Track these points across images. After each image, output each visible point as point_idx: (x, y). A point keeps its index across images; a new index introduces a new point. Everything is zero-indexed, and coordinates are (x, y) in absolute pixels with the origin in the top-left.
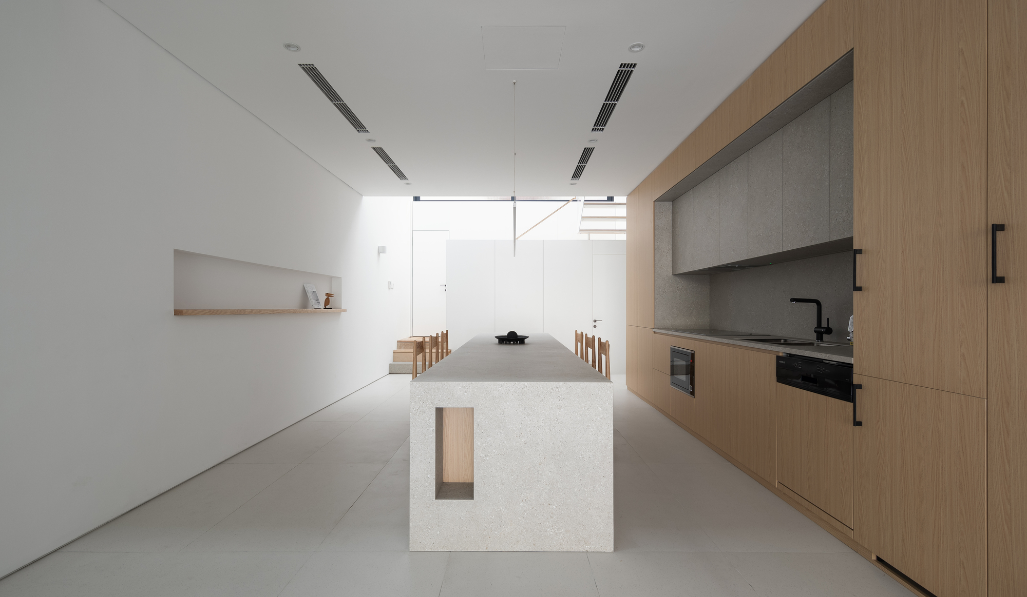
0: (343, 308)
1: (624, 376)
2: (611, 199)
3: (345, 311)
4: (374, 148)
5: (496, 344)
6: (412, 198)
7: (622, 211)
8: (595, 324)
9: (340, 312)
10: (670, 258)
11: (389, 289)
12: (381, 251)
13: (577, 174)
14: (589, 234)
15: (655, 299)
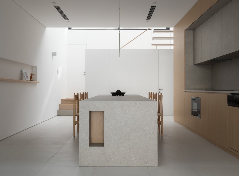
0: (37, 81)
1: (173, 116)
2: (168, 29)
3: (39, 82)
4: (55, 6)
6: (68, 28)
7: (172, 35)
8: (160, 91)
9: (36, 83)
10: (192, 57)
11: (57, 73)
12: (54, 54)
13: (149, 17)
14: (157, 46)
15: (185, 76)
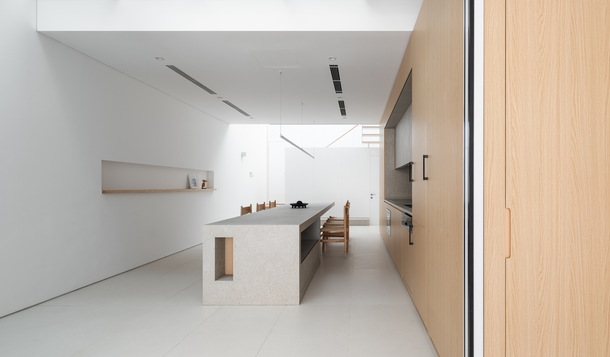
0: (214, 188)
4: (223, 101)
5: (291, 208)
8: (371, 196)
9: (213, 191)
10: (393, 160)
11: (250, 176)
12: (243, 155)
13: (344, 113)
14: (369, 144)
15: (385, 183)
